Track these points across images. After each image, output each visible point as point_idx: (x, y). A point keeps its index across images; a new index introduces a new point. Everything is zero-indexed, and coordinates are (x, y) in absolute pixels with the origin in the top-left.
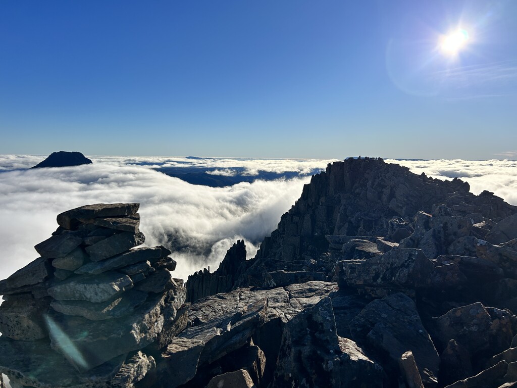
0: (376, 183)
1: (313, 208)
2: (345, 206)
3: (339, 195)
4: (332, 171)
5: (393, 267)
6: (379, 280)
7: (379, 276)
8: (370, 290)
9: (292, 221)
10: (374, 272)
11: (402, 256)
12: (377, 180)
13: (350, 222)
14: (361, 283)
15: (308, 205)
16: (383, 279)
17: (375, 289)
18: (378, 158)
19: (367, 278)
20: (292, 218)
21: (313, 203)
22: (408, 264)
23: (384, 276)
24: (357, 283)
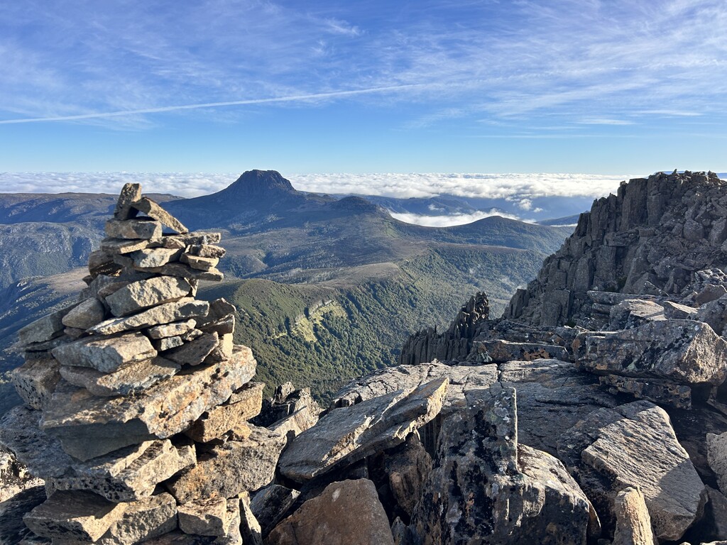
0: (701, 212)
1: (593, 249)
2: (646, 247)
3: (638, 231)
4: (627, 193)
5: (656, 347)
6: (632, 367)
7: (632, 361)
8: (616, 381)
9: (559, 267)
10: (625, 353)
11: (672, 332)
12: (703, 208)
13: (653, 272)
14: (604, 368)
15: (586, 244)
16: (637, 365)
17: (624, 379)
18: (707, 171)
19: (613, 361)
20: (559, 263)
21: (593, 242)
22: (680, 345)
23: (639, 360)
24: (597, 367)
